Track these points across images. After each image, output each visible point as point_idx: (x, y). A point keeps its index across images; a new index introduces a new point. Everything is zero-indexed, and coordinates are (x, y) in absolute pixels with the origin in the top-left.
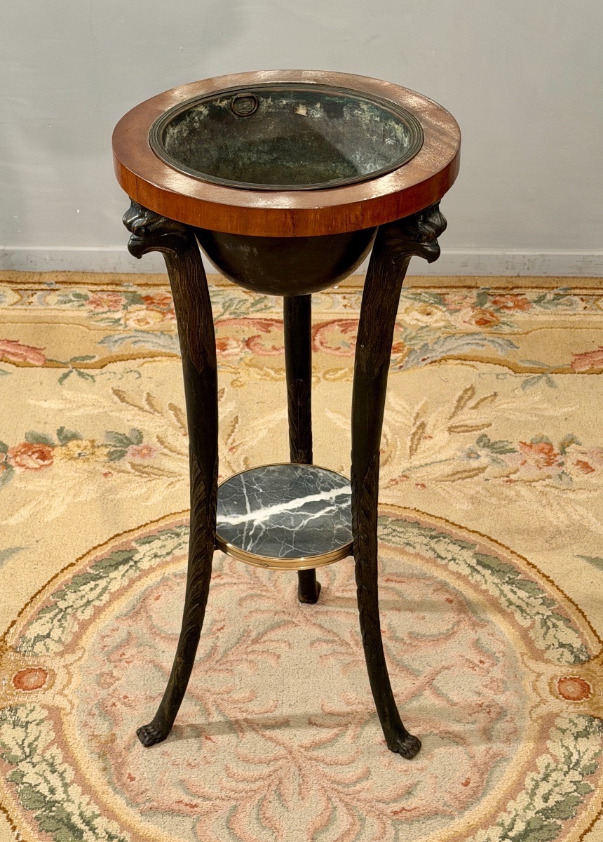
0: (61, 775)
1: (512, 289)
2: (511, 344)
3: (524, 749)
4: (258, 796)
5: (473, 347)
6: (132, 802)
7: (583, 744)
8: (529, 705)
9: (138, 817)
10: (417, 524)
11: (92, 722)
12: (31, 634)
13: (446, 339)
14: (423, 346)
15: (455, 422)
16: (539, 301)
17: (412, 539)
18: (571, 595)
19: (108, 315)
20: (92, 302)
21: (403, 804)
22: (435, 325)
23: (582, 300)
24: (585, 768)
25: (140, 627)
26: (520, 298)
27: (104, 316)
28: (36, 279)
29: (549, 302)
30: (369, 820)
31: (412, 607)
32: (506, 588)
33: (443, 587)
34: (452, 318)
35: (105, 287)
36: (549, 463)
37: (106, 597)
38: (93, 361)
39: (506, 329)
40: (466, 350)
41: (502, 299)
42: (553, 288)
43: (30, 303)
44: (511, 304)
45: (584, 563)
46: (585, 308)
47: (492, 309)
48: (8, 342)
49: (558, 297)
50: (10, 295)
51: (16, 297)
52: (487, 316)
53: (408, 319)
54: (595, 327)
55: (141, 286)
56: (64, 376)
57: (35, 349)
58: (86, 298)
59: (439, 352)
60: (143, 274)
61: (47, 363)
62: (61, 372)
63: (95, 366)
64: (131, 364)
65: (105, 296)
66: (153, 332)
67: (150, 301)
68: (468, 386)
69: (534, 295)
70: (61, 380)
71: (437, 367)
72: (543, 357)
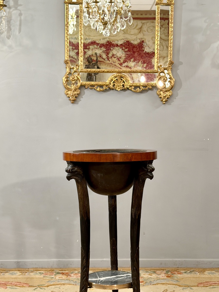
1: (177, 270)
2: (177, 281)
5: (166, 282)
13: (157, 280)
14: (150, 282)
16: (185, 273)
19: (50, 276)
20: (44, 274)
22: (153, 277)
23: (199, 272)
26: (179, 272)
27: (48, 277)
28: (27, 270)
29: (188, 273)
34: (159, 276)
35: (49, 271)
38: (45, 286)
39: (176, 278)
40: (164, 282)
41: (174, 272)
42: (189, 270)
43: (25, 275)
44: (176, 273)
46: (200, 274)
47: (171, 274)
48: (18, 282)
49: (191, 272)
50: (18, 273)
51: (21, 274)
52: (169, 276)
53: (144, 276)
54: (204, 278)
55: (60, 270)
56: (36, 289)
57: (26, 284)
58: (43, 273)
59: (155, 283)
60: (61, 268)
61: (30, 286)
62: (34, 288)
63: (45, 287)
64: (57, 286)
65: (49, 273)
66: (64, 280)
67: (63, 274)
68: (165, 289)
69: (184, 271)
70: (34, 290)
71: (155, 285)
72: (188, 284)
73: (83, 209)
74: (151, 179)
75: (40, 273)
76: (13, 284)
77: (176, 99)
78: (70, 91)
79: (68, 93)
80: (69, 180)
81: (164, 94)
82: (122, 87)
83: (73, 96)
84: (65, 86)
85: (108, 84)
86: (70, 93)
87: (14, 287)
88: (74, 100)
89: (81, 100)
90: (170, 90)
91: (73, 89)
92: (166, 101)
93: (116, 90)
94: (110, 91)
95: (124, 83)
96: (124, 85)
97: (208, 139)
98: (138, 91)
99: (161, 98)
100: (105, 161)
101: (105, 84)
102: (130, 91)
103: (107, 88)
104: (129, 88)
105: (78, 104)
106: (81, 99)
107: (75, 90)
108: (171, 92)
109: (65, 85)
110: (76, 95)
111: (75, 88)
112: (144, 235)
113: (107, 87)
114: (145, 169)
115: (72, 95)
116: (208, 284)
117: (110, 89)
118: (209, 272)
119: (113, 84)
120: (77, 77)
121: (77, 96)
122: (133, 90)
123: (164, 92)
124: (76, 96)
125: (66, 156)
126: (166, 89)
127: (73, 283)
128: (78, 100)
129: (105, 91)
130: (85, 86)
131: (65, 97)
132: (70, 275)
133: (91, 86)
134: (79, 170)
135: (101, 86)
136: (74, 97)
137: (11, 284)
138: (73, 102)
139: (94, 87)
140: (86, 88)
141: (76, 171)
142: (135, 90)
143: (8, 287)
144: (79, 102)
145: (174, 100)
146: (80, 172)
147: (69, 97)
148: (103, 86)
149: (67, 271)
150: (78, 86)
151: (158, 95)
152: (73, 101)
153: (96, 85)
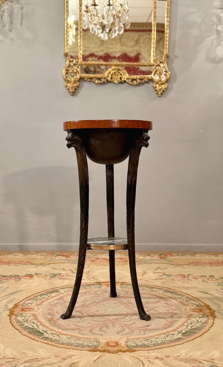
0: (36, 324)
1: (169, 253)
2: (170, 261)
3: (183, 320)
4: (99, 327)
5: (159, 262)
6: (60, 328)
7: (201, 319)
8: (184, 313)
9: (61, 330)
10: (146, 286)
11: (46, 316)
12: (27, 303)
13: (151, 260)
14: (144, 261)
15: (155, 272)
16: (177, 255)
17: (144, 288)
18: (194, 297)
19: (50, 257)
20: (46, 256)
21: (147, 328)
22: (147, 259)
24: (203, 322)
25: (61, 301)
26: (172, 255)
28: (29, 252)
29: (180, 256)
30: (135, 330)
31: (145, 298)
32: (174, 295)
33: (155, 295)
34: (152, 258)
36: (184, 278)
37: (50, 297)
39: (168, 259)
40: (157, 262)
41: (167, 255)
42: (181, 254)
43: (27, 256)
44: (169, 256)
45: (197, 292)
46: (191, 256)
47: (164, 256)
48: (20, 261)
49: (183, 255)
50: (21, 255)
51: (23, 255)
52: (163, 257)
53: (139, 258)
54: (194, 259)
55: (60, 253)
56: (37, 266)
57: (28, 262)
58: (44, 255)
59: (149, 262)
60: (61, 252)
61: (32, 264)
62: (36, 265)
63: (46, 264)
64: (57, 264)
65: (49, 255)
66: (64, 260)
67: (63, 256)
68: (158, 267)
69: (176, 254)
70: (36, 267)
71: (149, 264)
72: (180, 263)
73: (82, 175)
74: (146, 147)
75: (42, 255)
76: (16, 263)
77: (171, 92)
78: (70, 84)
79: (68, 85)
80: (69, 148)
81: (160, 87)
82: (120, 79)
83: (72, 89)
84: (65, 79)
85: (106, 76)
87: (17, 264)
88: (74, 92)
89: (80, 93)
90: (165, 83)
91: (73, 82)
92: (161, 94)
93: (114, 83)
94: (107, 84)
95: (121, 76)
96: (122, 78)
97: (201, 131)
98: (135, 84)
99: (156, 90)
100: (103, 127)
101: (103, 77)
102: (127, 84)
103: (105, 81)
104: (126, 81)
105: (77, 96)
106: (80, 91)
107: (75, 82)
108: (166, 85)
109: (65, 77)
111: (75, 80)
112: (139, 221)
113: (105, 79)
114: (141, 138)
115: (72, 87)
116: (198, 264)
117: (108, 82)
118: (200, 255)
119: (111, 77)
120: (76, 69)
121: (76, 88)
122: (130, 82)
123: (159, 85)
125: (67, 124)
126: (162, 82)
127: (72, 262)
128: (77, 92)
129: (103, 84)
130: (84, 78)
131: (65, 90)
132: (69, 257)
133: (90, 79)
134: (78, 139)
135: (100, 79)
136: (74, 89)
137: (15, 262)
139: (93, 80)
140: (85, 81)
141: (76, 140)
142: (132, 83)
143: (11, 264)
144: (78, 94)
145: (170, 93)
146: (79, 140)
147: (69, 89)
148: (101, 79)
149: (66, 254)
150: (77, 78)
151: (154, 88)
152: (72, 93)
153: (95, 77)
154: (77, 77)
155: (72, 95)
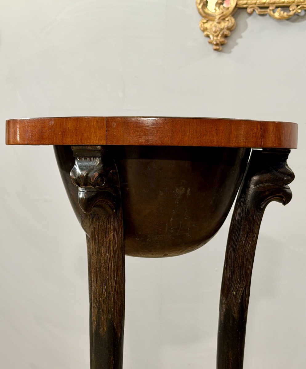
78: (210, 23)
79: (206, 25)
83: (216, 34)
84: (201, 11)
86: (211, 25)
88: (220, 42)
89: (237, 44)
91: (218, 17)
101: (294, 2)
103: (299, 11)
105: (230, 52)
106: (239, 41)
107: (223, 18)
109: (199, 7)
110: (225, 30)
111: (223, 13)
113: (299, 7)
115: (215, 32)
121: (227, 32)
124: (225, 33)
128: (230, 42)
129: (296, 19)
130: (246, 8)
131: (202, 38)
133: (261, 8)
135: (285, 7)
136: (220, 36)
138: (218, 47)
139: (268, 10)
140: (250, 14)
144: (233, 48)
147: (208, 36)
148: (289, 6)
150: (228, 9)
152: (217, 44)
153: (274, 3)
154: (229, 6)
155: (216, 50)
